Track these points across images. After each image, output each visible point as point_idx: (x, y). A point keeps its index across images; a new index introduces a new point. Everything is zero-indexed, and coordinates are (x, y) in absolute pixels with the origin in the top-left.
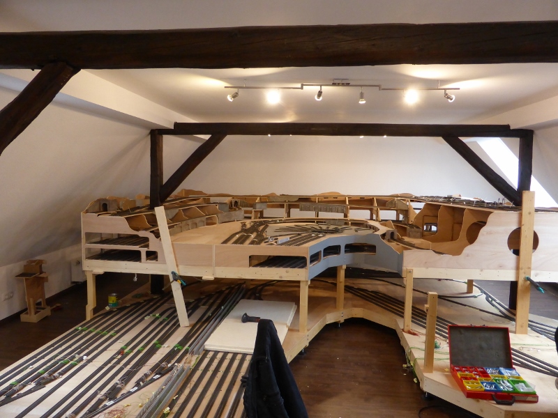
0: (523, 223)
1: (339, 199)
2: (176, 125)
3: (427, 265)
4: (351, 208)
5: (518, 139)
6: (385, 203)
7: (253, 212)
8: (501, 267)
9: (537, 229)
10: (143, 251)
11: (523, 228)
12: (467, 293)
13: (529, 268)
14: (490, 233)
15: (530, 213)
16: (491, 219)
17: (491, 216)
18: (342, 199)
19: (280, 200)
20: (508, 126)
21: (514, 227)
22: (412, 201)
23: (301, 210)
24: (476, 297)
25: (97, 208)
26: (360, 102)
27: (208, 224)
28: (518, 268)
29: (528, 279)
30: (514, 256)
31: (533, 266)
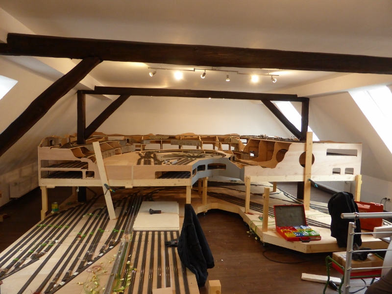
0: (307, 149)
1: (194, 137)
2: (96, 87)
3: (258, 174)
4: (204, 143)
5: (301, 103)
6: (224, 140)
7: (142, 146)
8: (296, 174)
9: (314, 152)
10: (84, 171)
11: (307, 152)
12: (273, 192)
13: (310, 174)
14: (290, 155)
15: (310, 144)
16: (291, 147)
17: (291, 145)
18: (196, 137)
19: (157, 138)
20: (296, 95)
21: (302, 152)
22: (241, 138)
23: (172, 144)
24: (278, 194)
25: (46, 143)
26: (227, 80)
27: (116, 154)
28: (304, 174)
29: (310, 180)
30: (302, 168)
31: (312, 173)
